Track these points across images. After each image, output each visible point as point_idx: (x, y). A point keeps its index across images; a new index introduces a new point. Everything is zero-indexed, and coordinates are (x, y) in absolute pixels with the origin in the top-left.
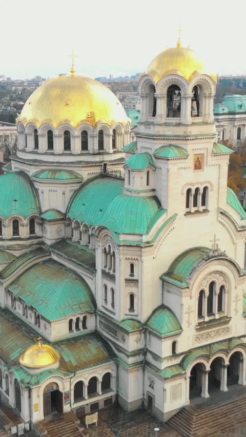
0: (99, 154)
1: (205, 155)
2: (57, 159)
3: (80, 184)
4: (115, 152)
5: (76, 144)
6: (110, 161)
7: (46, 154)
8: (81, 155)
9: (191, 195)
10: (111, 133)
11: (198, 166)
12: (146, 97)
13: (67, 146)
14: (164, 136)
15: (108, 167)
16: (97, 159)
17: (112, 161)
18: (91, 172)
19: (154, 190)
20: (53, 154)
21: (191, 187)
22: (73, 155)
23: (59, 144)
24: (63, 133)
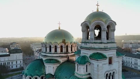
0: (66, 53)
1: (113, 57)
2: (52, 55)
3: (60, 64)
4: (72, 53)
5: (59, 50)
6: (70, 56)
7: (49, 53)
8: (60, 54)
9: (108, 77)
10: (71, 46)
11: (110, 63)
12: (84, 31)
13: (56, 51)
14: (94, 48)
15: (69, 58)
16: (66, 55)
17: (71, 56)
18: (64, 59)
19: (90, 74)
20: (51, 53)
21: (108, 73)
22: (58, 54)
23: (53, 50)
24: (54, 46)
